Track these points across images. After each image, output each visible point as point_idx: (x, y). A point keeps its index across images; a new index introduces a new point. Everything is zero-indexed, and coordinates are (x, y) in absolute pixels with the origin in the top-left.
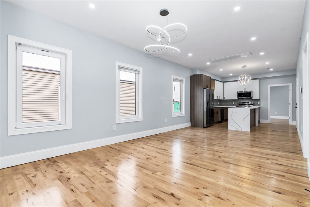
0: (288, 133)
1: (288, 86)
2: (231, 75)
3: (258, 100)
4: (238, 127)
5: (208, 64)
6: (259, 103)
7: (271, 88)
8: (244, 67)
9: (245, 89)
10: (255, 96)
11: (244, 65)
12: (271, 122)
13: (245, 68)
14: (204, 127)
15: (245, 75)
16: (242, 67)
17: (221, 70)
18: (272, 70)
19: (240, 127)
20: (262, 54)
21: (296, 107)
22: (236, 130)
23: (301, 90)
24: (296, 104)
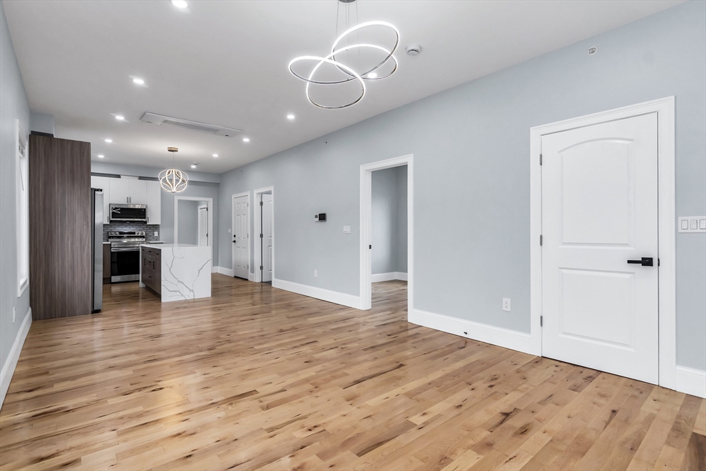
2: (100, 157)
3: (156, 227)
4: (186, 292)
5: (120, 118)
6: (156, 234)
7: (179, 200)
8: (173, 151)
9: (129, 199)
11: (173, 146)
13: (175, 153)
14: (94, 312)
16: (169, 151)
17: (108, 141)
18: (193, 167)
19: (192, 291)
20: (246, 140)
21: (235, 241)
22: (183, 299)
23: (322, 217)
24: (235, 236)
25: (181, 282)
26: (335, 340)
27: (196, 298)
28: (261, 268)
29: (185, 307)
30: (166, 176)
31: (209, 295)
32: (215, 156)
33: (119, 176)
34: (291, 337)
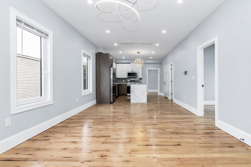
0: (157, 100)
1: (157, 70)
2: (124, 58)
3: (141, 79)
4: (138, 100)
5: (116, 45)
6: (141, 81)
7: (148, 70)
8: (139, 53)
9: (132, 70)
10: (140, 76)
11: (139, 51)
12: (148, 94)
14: (111, 103)
15: (140, 59)
16: (137, 53)
17: (120, 52)
18: (151, 58)
19: (140, 100)
20: (157, 45)
21: (165, 84)
22: (137, 102)
23: (186, 73)
24: (165, 82)
25: (137, 97)
26: (166, 126)
27: (141, 102)
28: (172, 94)
29: (135, 105)
30: (136, 62)
31: (146, 102)
32: (153, 53)
33: (130, 63)
34: (150, 121)
